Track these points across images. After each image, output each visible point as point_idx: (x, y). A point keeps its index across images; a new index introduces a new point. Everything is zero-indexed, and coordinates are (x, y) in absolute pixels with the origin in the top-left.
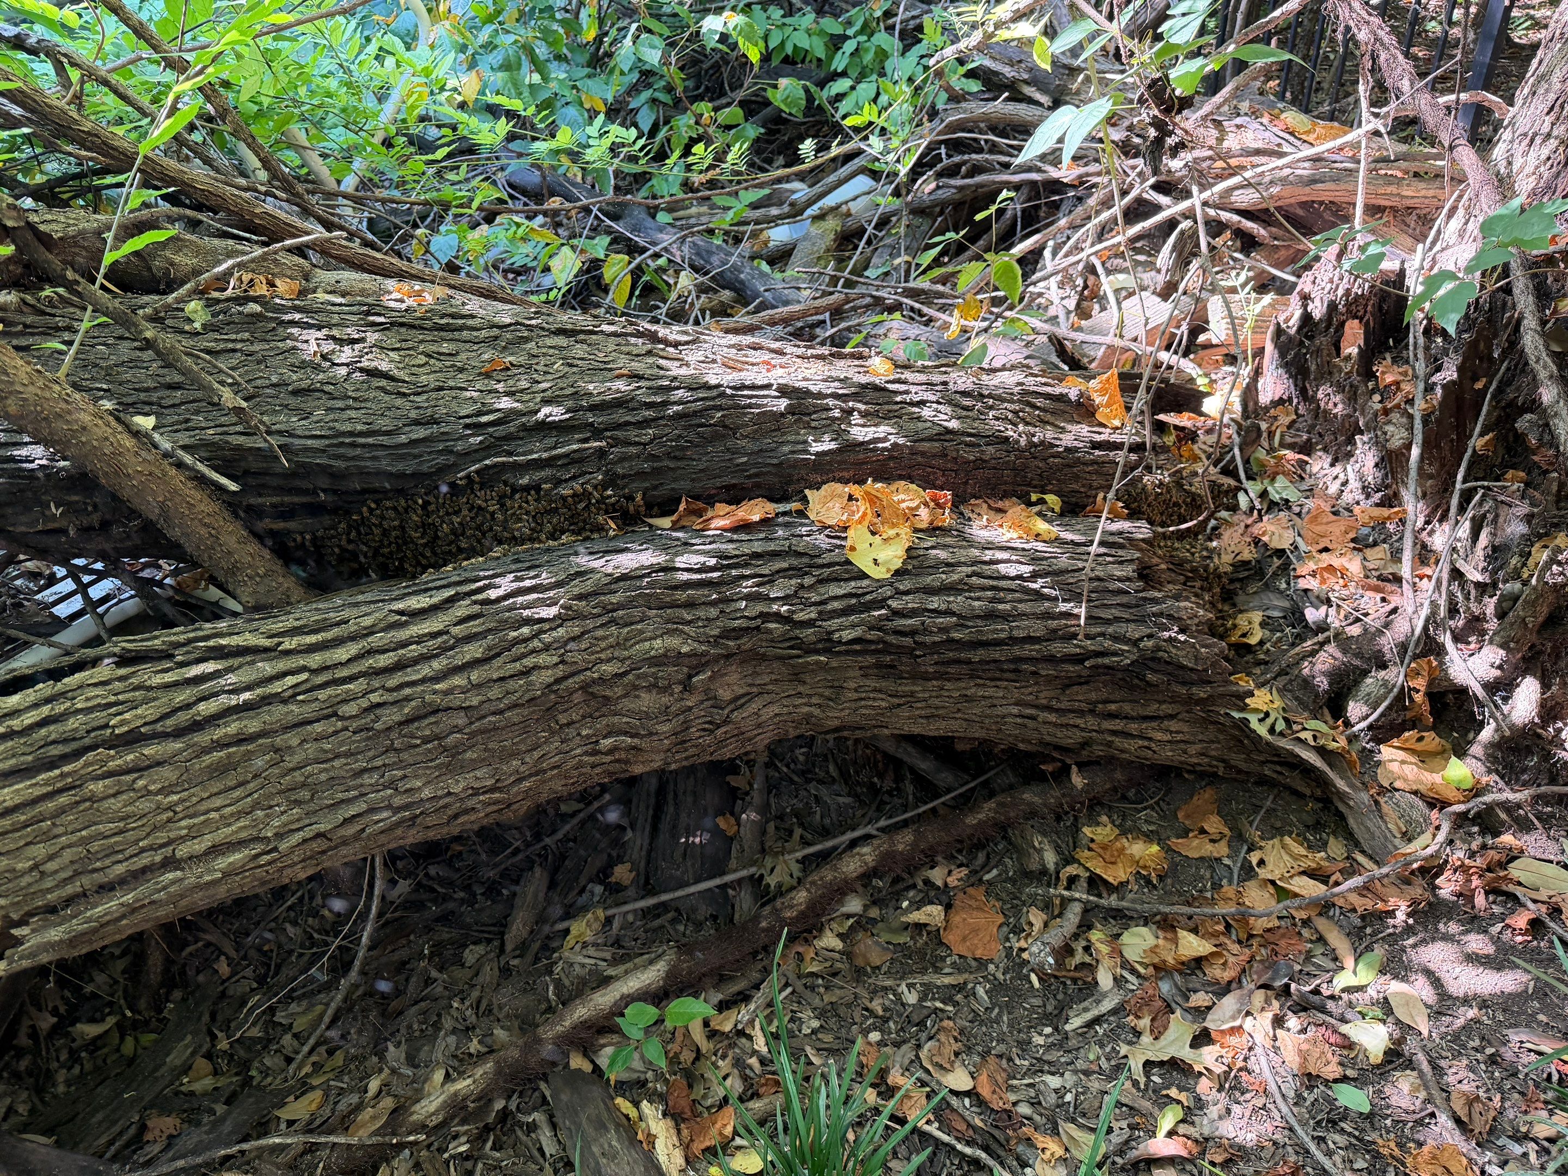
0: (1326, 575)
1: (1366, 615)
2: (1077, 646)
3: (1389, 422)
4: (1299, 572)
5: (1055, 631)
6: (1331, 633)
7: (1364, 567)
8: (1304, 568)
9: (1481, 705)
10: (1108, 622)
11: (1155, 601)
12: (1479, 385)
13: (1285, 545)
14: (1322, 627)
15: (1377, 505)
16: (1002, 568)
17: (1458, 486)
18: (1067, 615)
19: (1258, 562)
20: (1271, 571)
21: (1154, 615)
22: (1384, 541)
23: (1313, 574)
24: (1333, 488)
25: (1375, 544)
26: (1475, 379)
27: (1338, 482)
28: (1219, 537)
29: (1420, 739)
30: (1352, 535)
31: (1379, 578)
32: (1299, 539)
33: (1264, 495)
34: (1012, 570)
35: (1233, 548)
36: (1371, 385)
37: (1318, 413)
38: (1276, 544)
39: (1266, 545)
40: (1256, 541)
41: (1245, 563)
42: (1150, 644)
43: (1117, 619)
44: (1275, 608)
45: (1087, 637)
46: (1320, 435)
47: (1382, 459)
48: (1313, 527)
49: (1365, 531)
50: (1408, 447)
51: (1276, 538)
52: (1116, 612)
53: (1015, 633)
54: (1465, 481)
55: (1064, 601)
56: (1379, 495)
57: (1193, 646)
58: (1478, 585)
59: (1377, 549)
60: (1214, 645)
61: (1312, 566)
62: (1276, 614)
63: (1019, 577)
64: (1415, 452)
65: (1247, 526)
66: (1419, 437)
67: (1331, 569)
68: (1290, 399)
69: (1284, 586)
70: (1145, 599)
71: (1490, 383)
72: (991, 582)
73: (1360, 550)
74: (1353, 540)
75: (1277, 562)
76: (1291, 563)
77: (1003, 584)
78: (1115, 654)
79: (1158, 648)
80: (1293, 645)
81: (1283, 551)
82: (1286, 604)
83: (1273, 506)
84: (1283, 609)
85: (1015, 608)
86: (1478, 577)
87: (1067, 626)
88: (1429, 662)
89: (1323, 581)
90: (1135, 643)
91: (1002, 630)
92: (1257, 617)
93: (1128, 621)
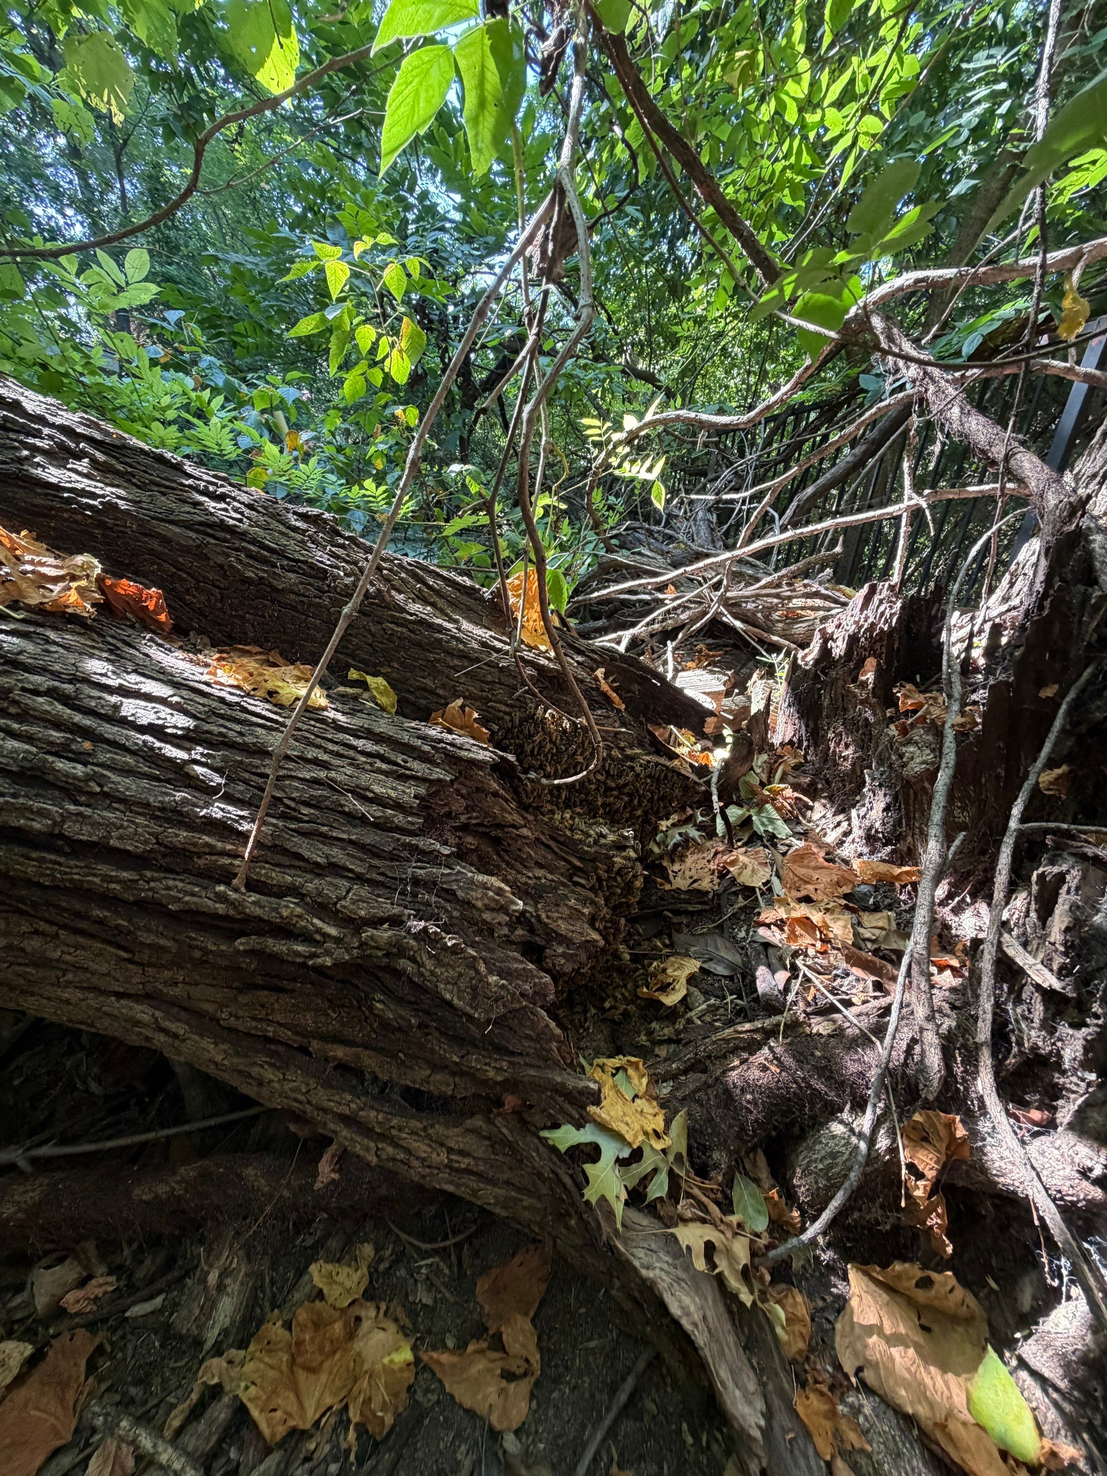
0: (799, 930)
1: (848, 1004)
2: (222, 898)
3: (909, 742)
4: (762, 918)
5: (174, 851)
6: (782, 1019)
7: (856, 934)
8: (768, 915)
9: (1054, 1250)
10: (317, 870)
11: (432, 858)
12: (1049, 692)
13: (757, 882)
14: (772, 1006)
15: (883, 861)
16: (130, 708)
17: (1013, 824)
18: (223, 829)
19: (717, 895)
20: (730, 911)
21: (416, 881)
22: (890, 907)
23: (780, 924)
24: (831, 838)
25: (876, 909)
26: (1041, 684)
27: (840, 830)
28: (682, 859)
29: (925, 1283)
30: (846, 890)
31: (876, 952)
32: (775, 880)
33: (747, 822)
34: (145, 714)
35: (693, 872)
36: (889, 713)
37: (828, 758)
38: (745, 879)
39: (733, 880)
40: (723, 874)
41: (702, 893)
42: (385, 934)
43: (335, 869)
44: (721, 960)
45: (253, 885)
46: (828, 782)
47: (896, 798)
48: (795, 867)
49: (864, 889)
50: (932, 776)
51: (747, 872)
52: (338, 855)
53: (70, 828)
54: (1024, 819)
55: (228, 798)
56: (889, 849)
57: (472, 964)
58: (1048, 995)
59: (878, 915)
60: (525, 975)
61: (781, 913)
62: (720, 970)
63: (156, 730)
64: (943, 778)
65: (716, 853)
66: (950, 756)
67: (806, 923)
68: (800, 741)
69: (742, 934)
70: (414, 849)
71: (1062, 694)
72: (87, 722)
73: (853, 911)
74: (846, 896)
75: (741, 902)
76: (759, 906)
77: (109, 730)
78: (306, 937)
79: (398, 950)
80: (730, 1023)
81: (752, 889)
82: (736, 958)
83: (754, 839)
84: (731, 966)
85: (100, 780)
86: (1051, 981)
87: (213, 851)
88: (950, 1126)
89: (793, 937)
90: (354, 924)
91: (41, 813)
92: (693, 966)
93: (359, 878)
